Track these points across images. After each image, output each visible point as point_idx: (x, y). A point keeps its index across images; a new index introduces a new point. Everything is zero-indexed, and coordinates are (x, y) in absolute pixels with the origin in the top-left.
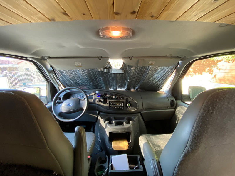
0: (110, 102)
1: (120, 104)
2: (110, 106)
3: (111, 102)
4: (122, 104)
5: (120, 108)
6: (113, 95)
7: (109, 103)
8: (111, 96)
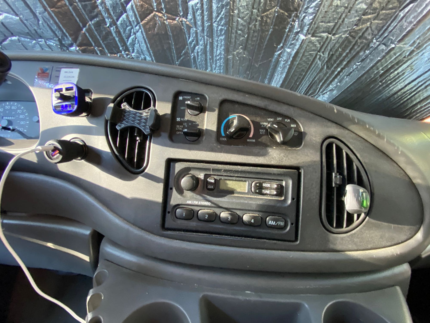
0: (170, 162)
1: (260, 190)
2: (175, 198)
3: (178, 167)
4: (281, 191)
5: (260, 223)
6: (201, 109)
7: (161, 174)
8: (189, 115)
